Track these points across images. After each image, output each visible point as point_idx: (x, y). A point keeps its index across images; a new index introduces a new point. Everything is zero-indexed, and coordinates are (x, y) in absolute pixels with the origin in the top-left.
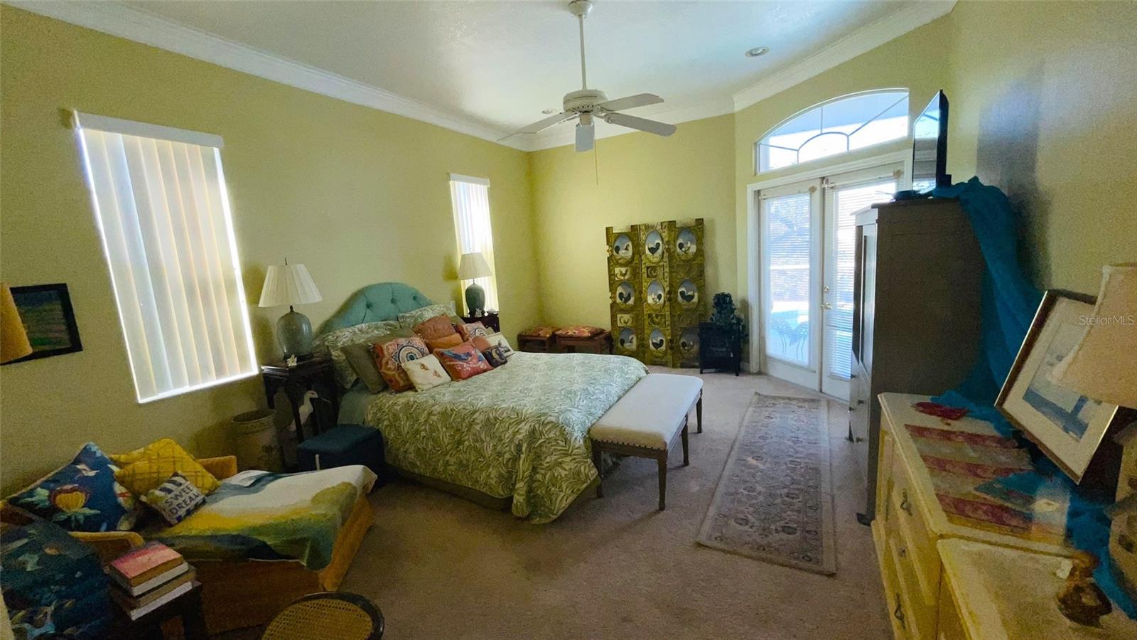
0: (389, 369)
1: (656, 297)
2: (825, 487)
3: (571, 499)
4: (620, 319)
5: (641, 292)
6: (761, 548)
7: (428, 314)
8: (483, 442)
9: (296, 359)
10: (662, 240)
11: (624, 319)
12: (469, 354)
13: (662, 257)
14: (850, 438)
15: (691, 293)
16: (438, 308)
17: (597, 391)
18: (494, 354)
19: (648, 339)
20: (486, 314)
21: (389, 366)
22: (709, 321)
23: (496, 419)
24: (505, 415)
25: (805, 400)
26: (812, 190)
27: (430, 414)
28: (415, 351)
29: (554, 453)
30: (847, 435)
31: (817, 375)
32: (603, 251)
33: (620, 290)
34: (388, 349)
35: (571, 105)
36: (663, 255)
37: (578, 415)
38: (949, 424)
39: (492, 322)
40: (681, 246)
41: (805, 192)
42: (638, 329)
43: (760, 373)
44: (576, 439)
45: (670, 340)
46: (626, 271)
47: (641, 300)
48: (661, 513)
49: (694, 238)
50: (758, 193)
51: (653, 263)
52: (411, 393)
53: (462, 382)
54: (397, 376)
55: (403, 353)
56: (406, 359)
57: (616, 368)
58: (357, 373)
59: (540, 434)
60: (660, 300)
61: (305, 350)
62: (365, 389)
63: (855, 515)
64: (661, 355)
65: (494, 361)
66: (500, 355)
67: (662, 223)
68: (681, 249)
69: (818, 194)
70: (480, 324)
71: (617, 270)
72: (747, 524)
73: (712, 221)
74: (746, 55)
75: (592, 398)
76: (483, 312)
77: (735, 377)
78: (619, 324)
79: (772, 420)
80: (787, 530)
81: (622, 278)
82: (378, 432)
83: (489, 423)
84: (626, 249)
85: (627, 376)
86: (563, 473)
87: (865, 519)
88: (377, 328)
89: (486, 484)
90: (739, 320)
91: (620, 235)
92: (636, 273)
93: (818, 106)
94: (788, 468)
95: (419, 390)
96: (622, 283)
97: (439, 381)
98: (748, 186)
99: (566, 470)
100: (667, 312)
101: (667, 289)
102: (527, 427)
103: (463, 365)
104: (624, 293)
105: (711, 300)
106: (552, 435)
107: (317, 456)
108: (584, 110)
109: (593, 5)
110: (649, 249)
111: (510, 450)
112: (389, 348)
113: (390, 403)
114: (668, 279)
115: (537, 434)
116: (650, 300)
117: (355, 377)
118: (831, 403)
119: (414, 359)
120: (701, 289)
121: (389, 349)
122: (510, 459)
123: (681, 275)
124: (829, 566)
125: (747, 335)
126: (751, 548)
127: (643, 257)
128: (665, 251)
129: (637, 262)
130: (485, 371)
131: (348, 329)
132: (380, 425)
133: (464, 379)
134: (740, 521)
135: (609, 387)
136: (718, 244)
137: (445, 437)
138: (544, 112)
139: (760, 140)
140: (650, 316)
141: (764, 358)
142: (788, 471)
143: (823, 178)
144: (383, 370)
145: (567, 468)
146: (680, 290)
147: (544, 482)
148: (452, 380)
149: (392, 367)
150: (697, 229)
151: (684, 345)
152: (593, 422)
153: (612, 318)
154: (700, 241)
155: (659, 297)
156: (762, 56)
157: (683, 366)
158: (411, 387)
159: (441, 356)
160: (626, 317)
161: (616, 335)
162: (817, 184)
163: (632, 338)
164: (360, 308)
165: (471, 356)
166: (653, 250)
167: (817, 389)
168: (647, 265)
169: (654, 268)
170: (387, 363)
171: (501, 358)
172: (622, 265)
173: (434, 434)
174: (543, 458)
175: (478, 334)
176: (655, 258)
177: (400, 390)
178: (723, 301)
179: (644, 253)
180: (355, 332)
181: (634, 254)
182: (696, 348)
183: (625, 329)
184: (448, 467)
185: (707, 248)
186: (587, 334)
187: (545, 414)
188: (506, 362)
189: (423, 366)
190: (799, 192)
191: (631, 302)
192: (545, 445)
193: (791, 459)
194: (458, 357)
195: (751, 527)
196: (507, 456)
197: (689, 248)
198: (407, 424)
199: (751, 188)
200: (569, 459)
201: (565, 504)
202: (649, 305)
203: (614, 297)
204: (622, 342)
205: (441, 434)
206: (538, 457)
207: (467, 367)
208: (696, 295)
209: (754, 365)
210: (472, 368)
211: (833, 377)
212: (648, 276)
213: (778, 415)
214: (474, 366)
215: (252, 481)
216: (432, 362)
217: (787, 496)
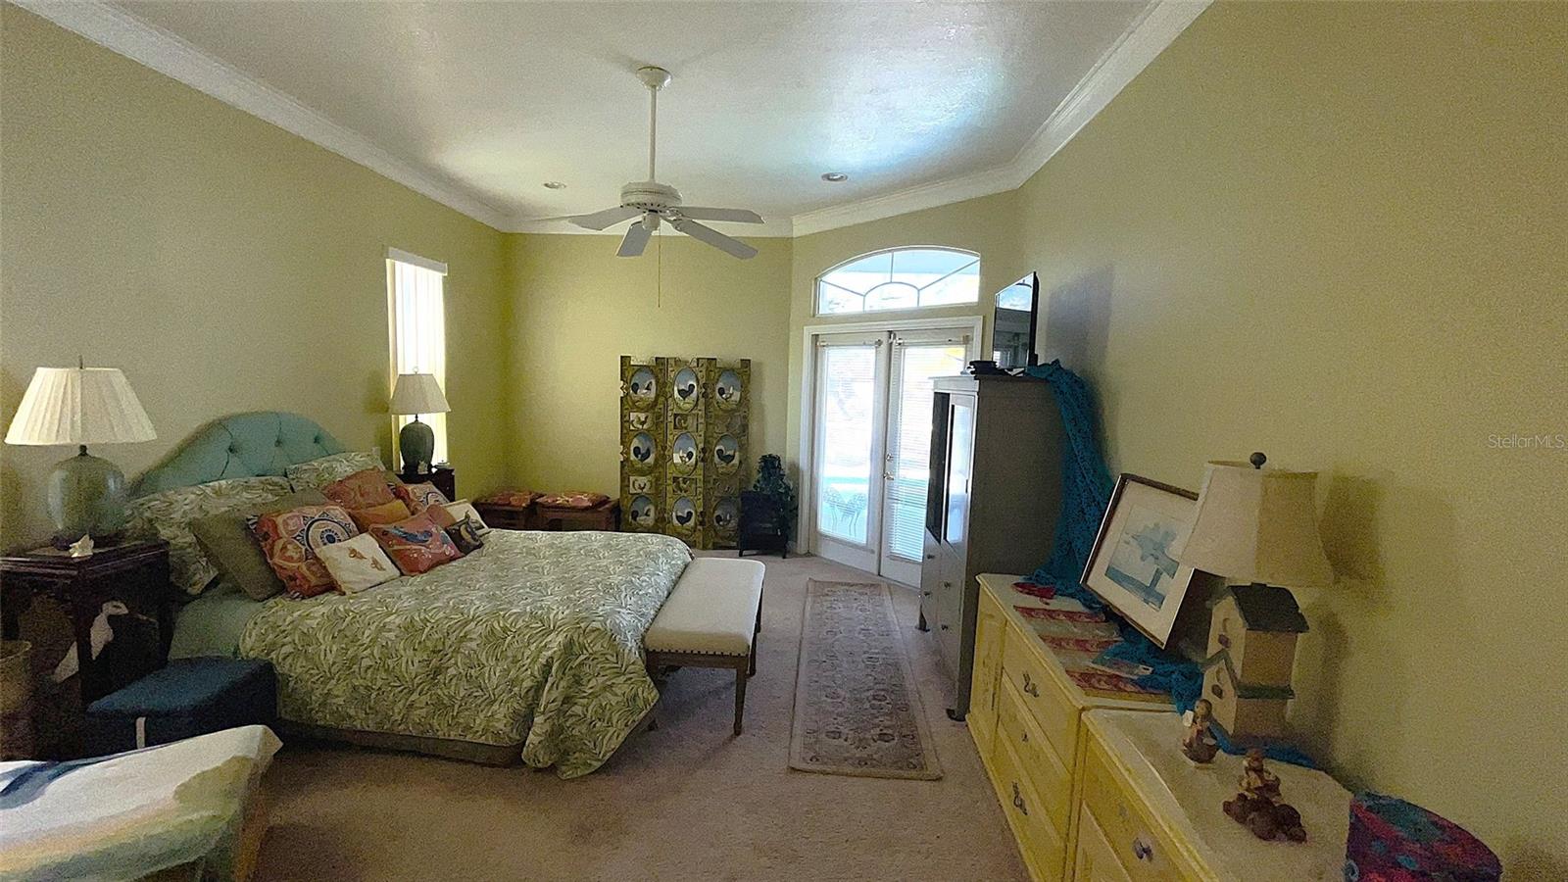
0: (290, 559)
1: (685, 455)
2: (910, 685)
3: (623, 735)
4: (634, 483)
5: (664, 448)
6: (863, 762)
7: (343, 468)
8: (482, 666)
9: (92, 543)
10: (698, 381)
11: (641, 483)
12: (429, 534)
13: (696, 405)
14: (923, 627)
15: (731, 453)
16: (357, 458)
17: (644, 584)
18: (463, 532)
19: (672, 511)
20: (434, 470)
21: (288, 554)
22: (751, 488)
23: (505, 630)
24: (520, 623)
25: (865, 586)
26: (879, 343)
27: (383, 628)
28: (337, 529)
29: (602, 674)
30: (917, 622)
31: (876, 556)
32: (616, 389)
33: (635, 443)
34: (285, 523)
35: (633, 199)
36: (698, 400)
37: (628, 618)
38: (1047, 604)
39: (444, 480)
40: (722, 391)
41: (871, 345)
42: (657, 496)
43: (808, 554)
44: (630, 650)
45: (701, 512)
46: (646, 418)
47: (664, 458)
48: (738, 738)
49: (739, 383)
50: (816, 337)
51: (682, 410)
52: (333, 597)
53: (419, 579)
54: (305, 569)
55: (315, 533)
56: (319, 540)
57: (659, 551)
58: (219, 565)
59: (581, 649)
60: (690, 459)
61: (107, 527)
62: (237, 592)
63: (945, 711)
64: (687, 532)
65: (463, 543)
66: (473, 534)
67: (698, 359)
68: (721, 395)
69: (884, 347)
70: (429, 486)
71: (633, 416)
72: (840, 737)
73: (760, 364)
74: (823, 177)
75: (640, 593)
76: (430, 467)
77: (780, 559)
78: (632, 491)
79: (836, 611)
80: (882, 737)
81: (640, 427)
82: (269, 667)
83: (494, 640)
84: (648, 388)
85: (673, 562)
86: (614, 700)
87: (958, 714)
88: (248, 488)
89: (485, 731)
90: (787, 487)
91: (641, 368)
92: (659, 421)
93: (889, 251)
94: (867, 667)
95: (348, 593)
96: (639, 433)
97: (381, 576)
98: (805, 328)
99: (616, 695)
100: (699, 475)
101: (701, 446)
102: (560, 638)
103: (420, 550)
104: (640, 446)
105: (755, 462)
106: (598, 647)
107: (141, 722)
108: (652, 208)
109: (672, 78)
110: (679, 391)
111: (532, 674)
112: (288, 522)
113: (296, 614)
114: (702, 433)
115: (576, 649)
116: (677, 459)
117: (213, 573)
118: (894, 588)
119: (334, 542)
120: (743, 448)
121: (288, 524)
122: (532, 687)
123: (720, 429)
124: (933, 770)
125: (797, 508)
126: (853, 765)
127: (670, 400)
128: (700, 396)
129: (662, 406)
130: (452, 559)
131: (194, 489)
132: (273, 655)
133: (421, 572)
134: (832, 735)
135: (656, 577)
136: (766, 395)
137: (411, 664)
138: (546, 185)
139: (821, 277)
140: (675, 479)
141: (816, 536)
142: (869, 670)
143: (890, 332)
144: (276, 560)
145: (619, 692)
146: (717, 448)
147: (585, 716)
148: (402, 574)
149: (296, 556)
150: (743, 371)
151: (719, 519)
152: (646, 626)
153: (622, 481)
154: (744, 388)
155: (690, 455)
156: (838, 183)
157: (716, 547)
158: (331, 586)
159: (383, 538)
160: (642, 480)
161: (626, 504)
162: (884, 338)
163: (649, 510)
164: (215, 453)
165: (431, 535)
166: (684, 393)
167: (876, 573)
168: (675, 411)
169: (684, 417)
170: (284, 548)
171: (475, 539)
172: (640, 410)
173: (389, 661)
174: (584, 682)
175: (431, 502)
176: (687, 404)
177: (312, 593)
178: (771, 464)
179: (672, 396)
180: (206, 496)
181: (657, 396)
182: (733, 524)
183: (639, 496)
184: (410, 713)
185: (753, 396)
186: (587, 504)
187: (584, 619)
188: (481, 545)
189: (354, 553)
190: (865, 344)
191: (651, 460)
192: (589, 662)
193: (867, 655)
194: (409, 537)
195: (846, 740)
196: (527, 684)
197: (731, 395)
198: (335, 648)
199: (808, 331)
200: (622, 679)
201: (615, 744)
202: (675, 465)
203: (628, 453)
204: (635, 515)
205: (404, 660)
206: (577, 681)
207: (426, 552)
208: (737, 454)
209: (802, 545)
210: (434, 554)
211: (895, 558)
212: (675, 427)
213: (841, 605)
214: (437, 551)
215: (7, 783)
216: (367, 544)
217: (875, 699)
